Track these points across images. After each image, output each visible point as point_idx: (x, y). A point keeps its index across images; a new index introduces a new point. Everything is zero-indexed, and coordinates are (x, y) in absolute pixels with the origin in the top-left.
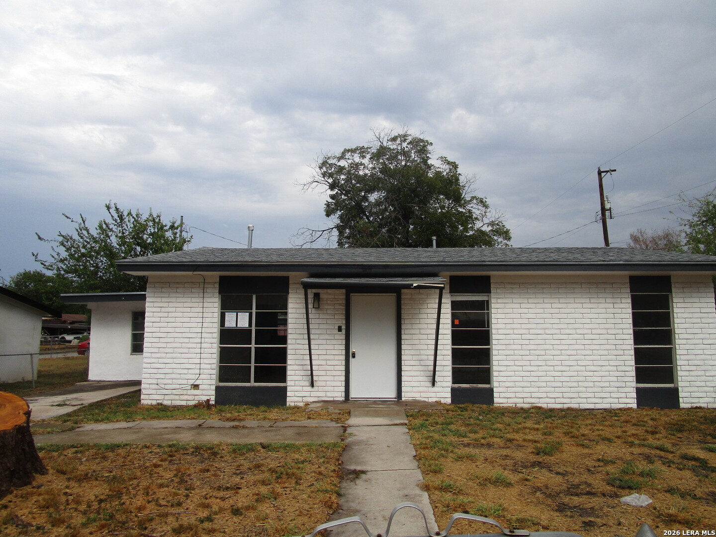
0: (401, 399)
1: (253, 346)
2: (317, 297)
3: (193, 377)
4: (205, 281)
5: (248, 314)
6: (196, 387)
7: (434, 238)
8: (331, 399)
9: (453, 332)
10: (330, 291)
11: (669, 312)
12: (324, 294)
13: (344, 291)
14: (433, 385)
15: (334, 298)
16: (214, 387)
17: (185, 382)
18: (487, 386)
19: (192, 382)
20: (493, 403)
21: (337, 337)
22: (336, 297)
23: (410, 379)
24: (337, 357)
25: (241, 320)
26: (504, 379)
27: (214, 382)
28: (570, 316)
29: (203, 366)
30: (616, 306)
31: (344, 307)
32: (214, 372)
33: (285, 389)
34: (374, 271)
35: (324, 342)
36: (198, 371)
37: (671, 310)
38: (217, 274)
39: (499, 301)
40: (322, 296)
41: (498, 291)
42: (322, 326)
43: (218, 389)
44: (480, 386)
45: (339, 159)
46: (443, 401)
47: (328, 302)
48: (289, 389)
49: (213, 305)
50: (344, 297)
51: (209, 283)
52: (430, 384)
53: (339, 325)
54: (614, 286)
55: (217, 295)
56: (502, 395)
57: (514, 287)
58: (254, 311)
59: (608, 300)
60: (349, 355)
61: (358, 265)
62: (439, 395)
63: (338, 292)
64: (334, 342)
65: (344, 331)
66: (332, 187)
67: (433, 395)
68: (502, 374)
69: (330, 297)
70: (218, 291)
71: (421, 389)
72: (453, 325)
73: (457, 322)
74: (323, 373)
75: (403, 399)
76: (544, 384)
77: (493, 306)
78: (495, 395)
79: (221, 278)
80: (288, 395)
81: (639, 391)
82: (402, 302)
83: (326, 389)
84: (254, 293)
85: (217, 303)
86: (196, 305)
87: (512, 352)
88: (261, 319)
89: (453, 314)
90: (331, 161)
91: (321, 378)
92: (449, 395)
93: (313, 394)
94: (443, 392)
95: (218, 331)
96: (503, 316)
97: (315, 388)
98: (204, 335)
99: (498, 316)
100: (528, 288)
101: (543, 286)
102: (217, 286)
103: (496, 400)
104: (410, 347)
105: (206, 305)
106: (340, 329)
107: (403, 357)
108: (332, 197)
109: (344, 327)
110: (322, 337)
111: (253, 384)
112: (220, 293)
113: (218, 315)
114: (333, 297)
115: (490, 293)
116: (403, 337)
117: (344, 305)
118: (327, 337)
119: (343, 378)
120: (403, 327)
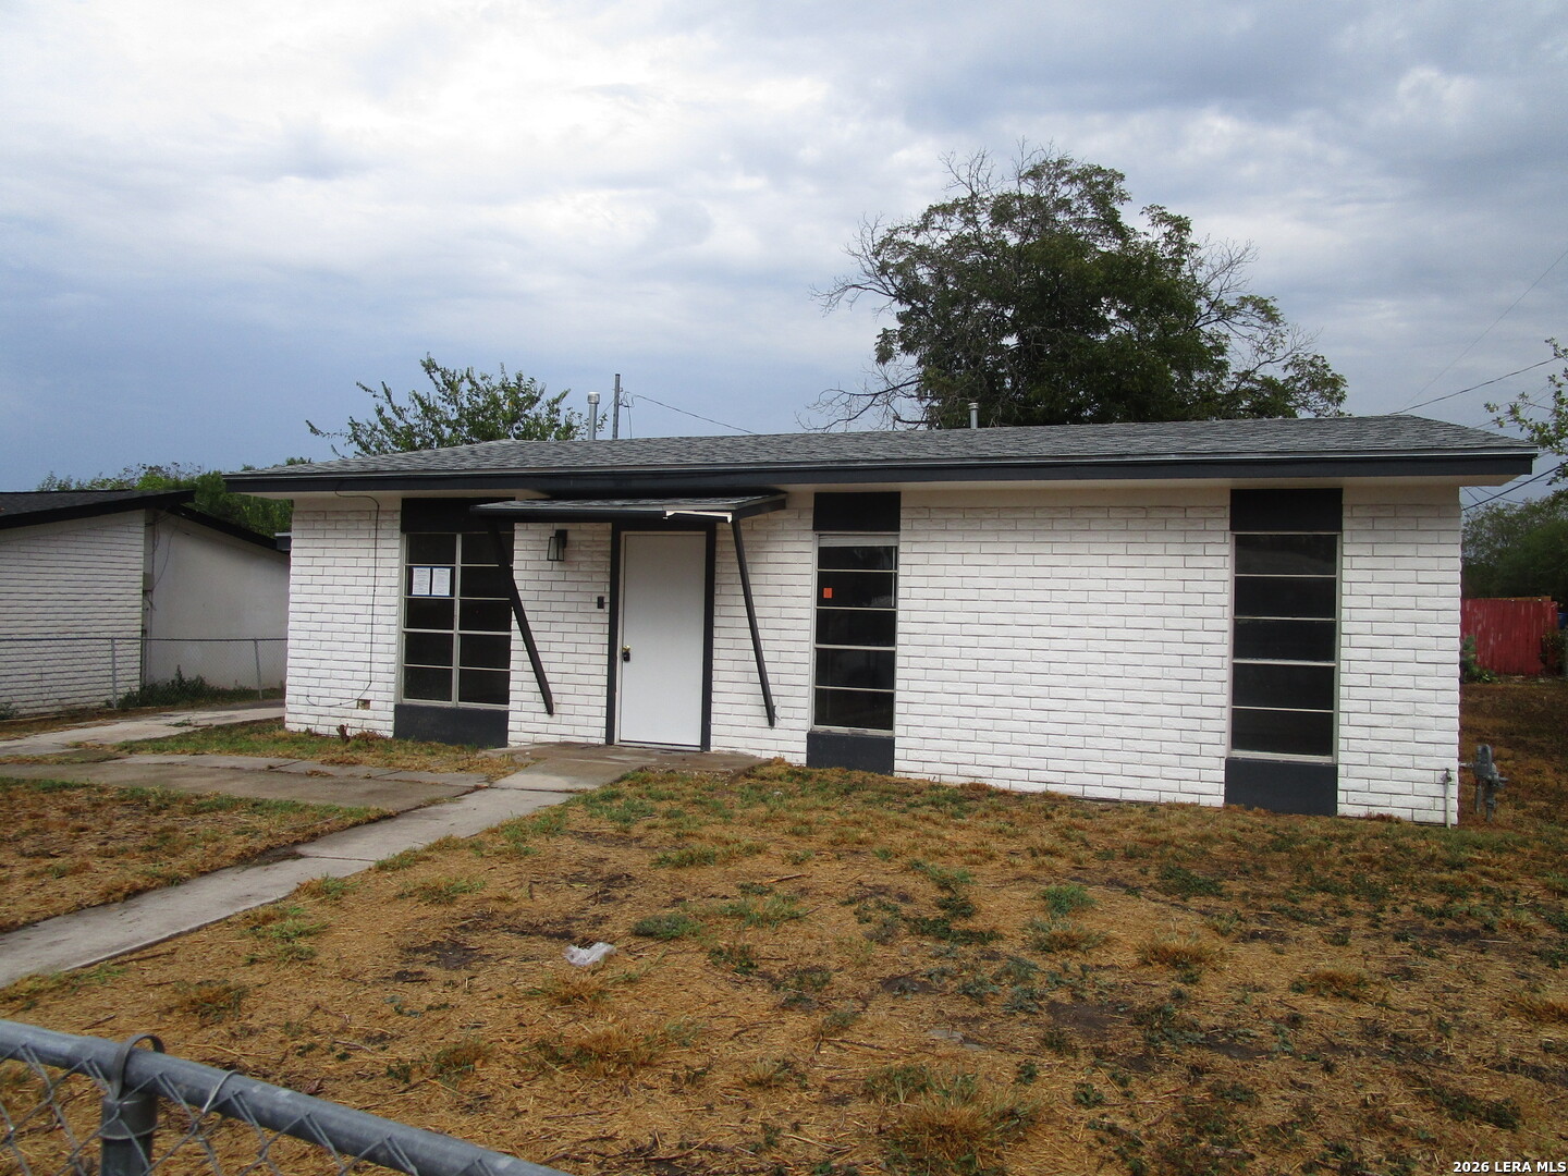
0: (709, 749)
1: (456, 631)
2: (561, 540)
3: (360, 685)
4: (381, 508)
5: (449, 570)
6: (365, 703)
7: (974, 405)
8: (583, 740)
9: (820, 614)
10: (584, 526)
11: (1335, 579)
12: (576, 533)
13: (609, 525)
14: (771, 723)
15: (593, 541)
16: (391, 706)
17: (348, 694)
18: (884, 733)
19: (357, 695)
20: (893, 770)
21: (596, 619)
22: (596, 539)
23: (727, 709)
24: (594, 659)
25: (437, 582)
26: (918, 720)
27: (391, 697)
28: (1075, 584)
29: (375, 667)
30: (1190, 562)
31: (609, 560)
32: (392, 678)
33: (504, 716)
34: (636, 484)
35: (572, 628)
36: (366, 676)
37: (1337, 576)
38: (398, 494)
39: (916, 548)
40: (571, 537)
41: (916, 526)
42: (569, 597)
43: (399, 710)
44: (871, 732)
45: (917, 231)
46: (789, 758)
47: (582, 548)
48: (511, 716)
49: (392, 553)
50: (610, 538)
51: (385, 512)
52: (764, 722)
53: (600, 595)
54: (1190, 513)
55: (398, 534)
56: (913, 754)
57: (950, 516)
58: (458, 564)
59: (1172, 549)
60: (616, 656)
61: (606, 474)
62: (782, 746)
63: (598, 528)
64: (590, 628)
65: (607, 607)
66: (900, 296)
67: (771, 745)
68: (913, 708)
69: (584, 537)
70: (398, 527)
71: (748, 731)
72: (821, 600)
73: (828, 593)
74: (570, 689)
75: (713, 749)
76: (1005, 737)
77: (902, 559)
78: (897, 753)
79: (405, 501)
80: (510, 728)
81: (1232, 766)
82: (718, 549)
83: (574, 719)
84: (458, 532)
85: (398, 551)
86: (364, 553)
87: (937, 663)
88: (470, 582)
89: (821, 577)
90: (902, 237)
91: (566, 699)
92: (803, 747)
93: (552, 728)
94: (789, 741)
95: (400, 603)
96: (923, 582)
97: (556, 718)
98: (377, 610)
99: (913, 581)
100: (982, 520)
101: (1017, 516)
102: (398, 517)
103: (898, 765)
104: (730, 643)
105: (380, 553)
106: (600, 604)
107: (716, 664)
108: (902, 317)
109: (607, 600)
110: (569, 617)
111: (454, 703)
112: (403, 530)
113: (401, 572)
114: (590, 538)
115: (899, 530)
116: (717, 622)
117: (609, 554)
118: (577, 618)
119: (604, 701)
120: (718, 601)
